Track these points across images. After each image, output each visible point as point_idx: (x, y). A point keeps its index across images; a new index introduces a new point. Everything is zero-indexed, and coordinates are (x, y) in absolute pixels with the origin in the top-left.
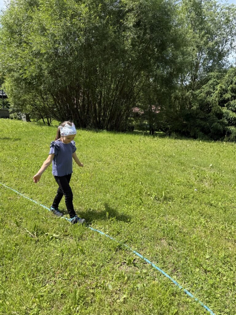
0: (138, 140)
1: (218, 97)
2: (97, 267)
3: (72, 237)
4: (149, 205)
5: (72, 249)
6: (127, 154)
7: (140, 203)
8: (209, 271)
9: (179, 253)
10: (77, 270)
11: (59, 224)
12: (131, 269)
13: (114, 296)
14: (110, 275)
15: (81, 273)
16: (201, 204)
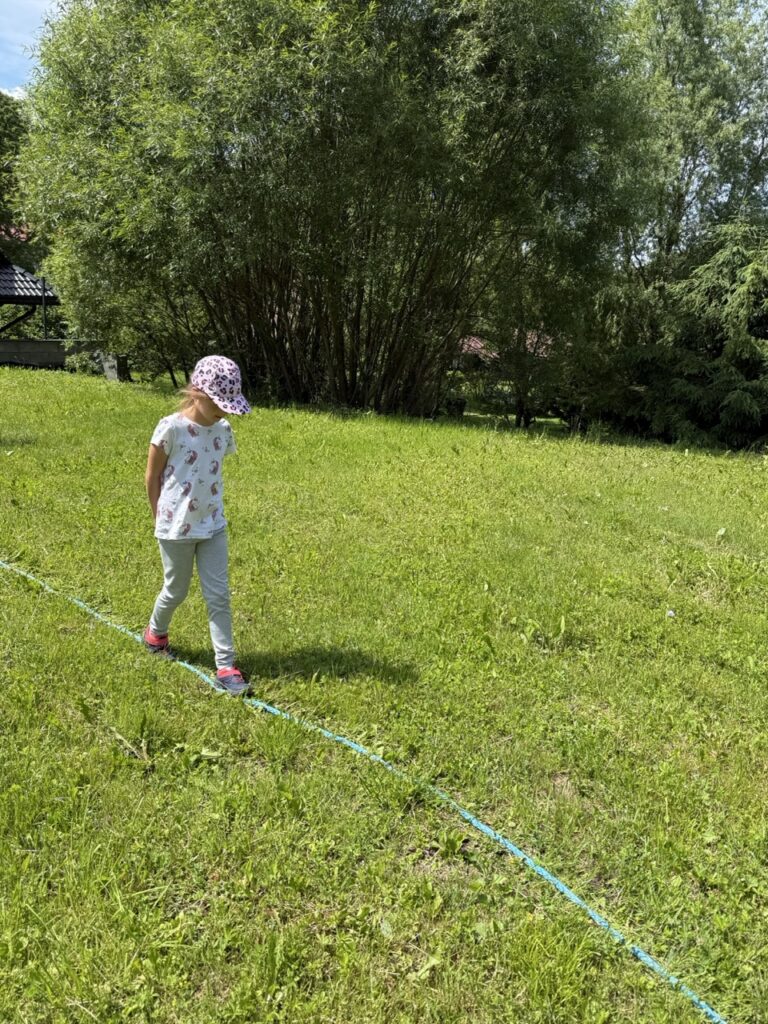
0: (478, 445)
1: (748, 307)
2: (342, 860)
3: (263, 760)
4: (515, 661)
5: (263, 800)
6: (443, 491)
7: (485, 653)
8: (716, 887)
9: (615, 822)
10: (279, 868)
11: (221, 717)
12: (454, 870)
13: (398, 960)
14: (385, 889)
15: (292, 879)
16: (688, 659)
